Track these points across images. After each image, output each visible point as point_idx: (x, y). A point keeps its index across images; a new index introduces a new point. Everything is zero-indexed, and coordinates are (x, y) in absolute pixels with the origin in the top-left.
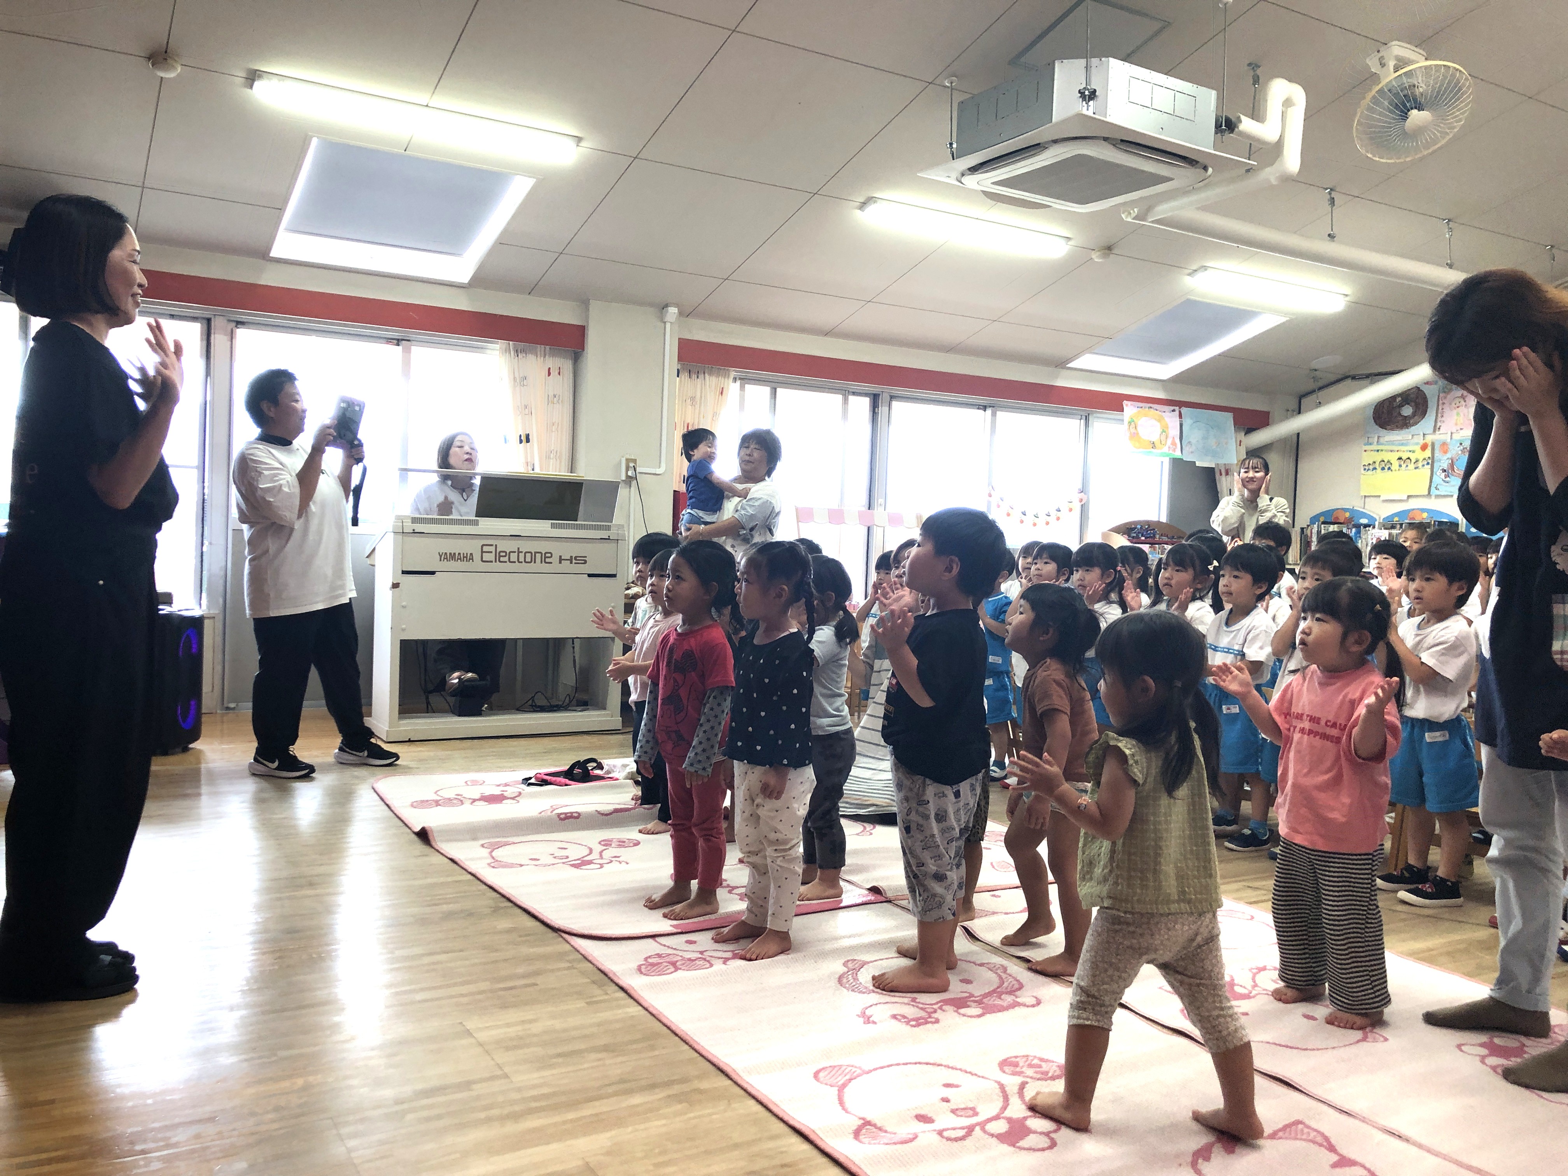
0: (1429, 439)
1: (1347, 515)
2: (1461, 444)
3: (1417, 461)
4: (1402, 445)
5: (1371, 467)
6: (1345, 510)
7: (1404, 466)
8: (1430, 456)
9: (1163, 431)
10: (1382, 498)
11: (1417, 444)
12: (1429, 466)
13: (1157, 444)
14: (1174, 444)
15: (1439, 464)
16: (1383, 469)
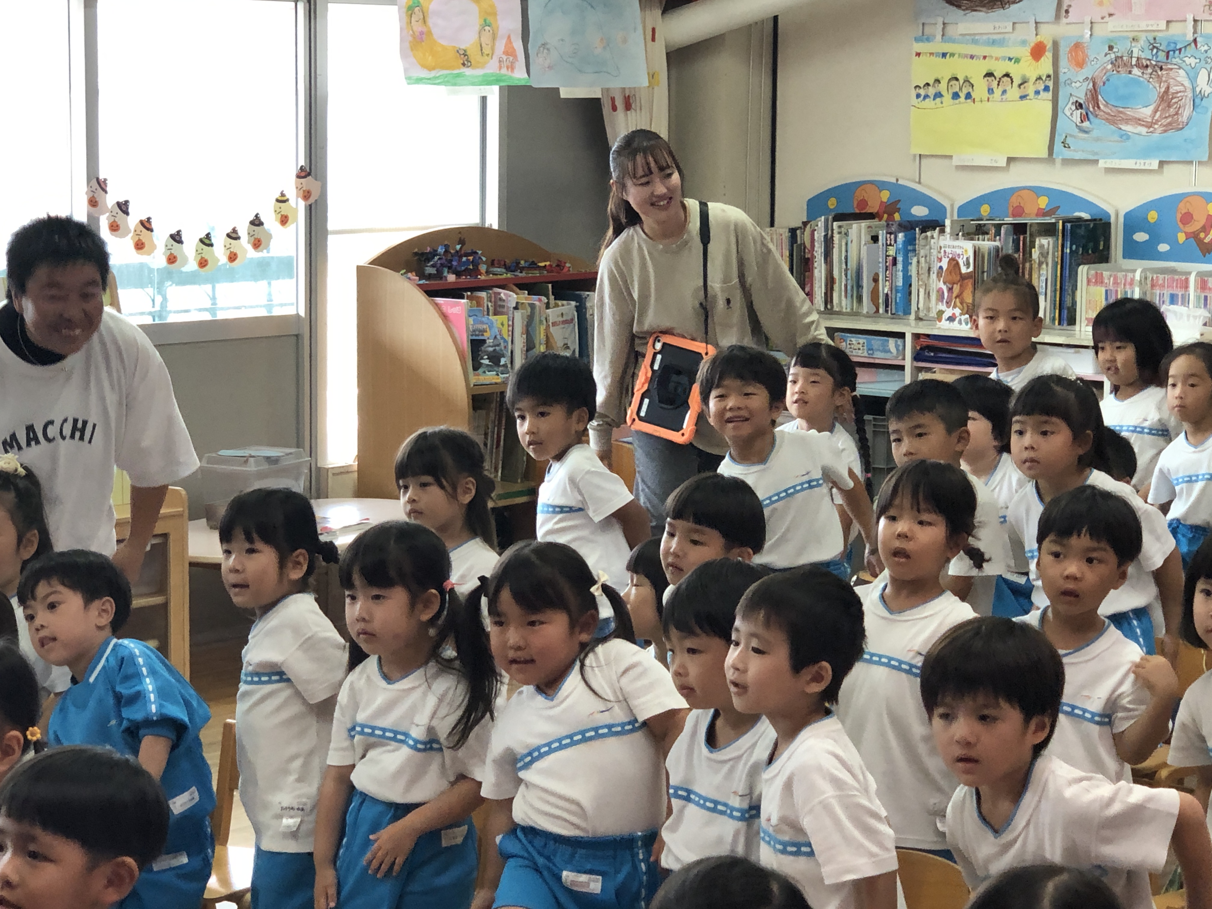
0: (1047, 34)
1: (885, 196)
2: (1111, 48)
3: (1024, 82)
4: (994, 43)
5: (931, 91)
6: (881, 185)
7: (998, 92)
8: (1051, 72)
9: (486, 24)
10: (955, 162)
11: (1024, 43)
12: (1049, 95)
13: (474, 54)
14: (510, 52)
15: (1069, 90)
16: (956, 96)
